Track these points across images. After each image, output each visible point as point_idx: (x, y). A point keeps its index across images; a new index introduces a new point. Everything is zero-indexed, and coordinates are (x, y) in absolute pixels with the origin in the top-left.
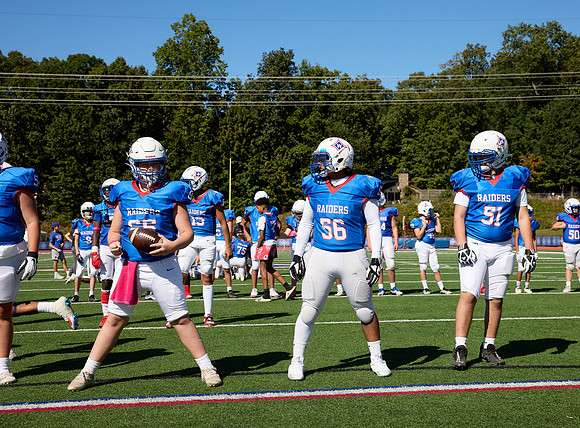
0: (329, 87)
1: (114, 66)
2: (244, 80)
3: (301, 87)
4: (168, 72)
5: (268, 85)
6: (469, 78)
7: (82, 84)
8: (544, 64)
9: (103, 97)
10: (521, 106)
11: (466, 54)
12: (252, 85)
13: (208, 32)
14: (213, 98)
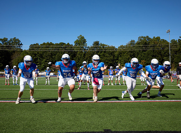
0: (105, 48)
1: (67, 44)
2: (90, 46)
3: (100, 48)
4: (77, 45)
5: (94, 47)
6: (132, 46)
7: (62, 47)
8: (146, 43)
9: (65, 50)
10: (141, 51)
11: (131, 42)
12: (91, 47)
13: (84, 38)
14: (84, 50)
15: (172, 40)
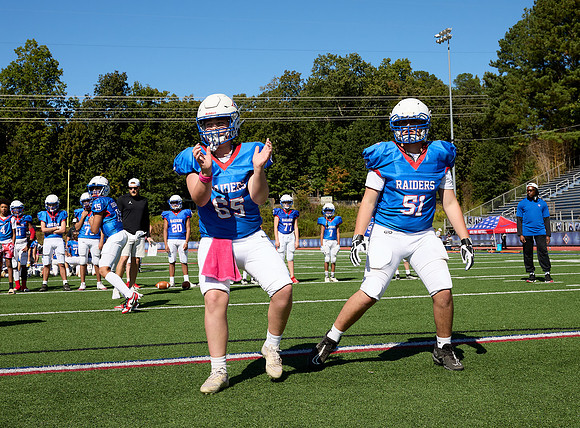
0: (159, 106)
2: (81, 99)
3: (134, 106)
5: (104, 104)
8: (347, 90)
10: (328, 125)
11: (283, 79)
12: (88, 104)
13: (49, 55)
14: (53, 115)
15: (460, 77)
